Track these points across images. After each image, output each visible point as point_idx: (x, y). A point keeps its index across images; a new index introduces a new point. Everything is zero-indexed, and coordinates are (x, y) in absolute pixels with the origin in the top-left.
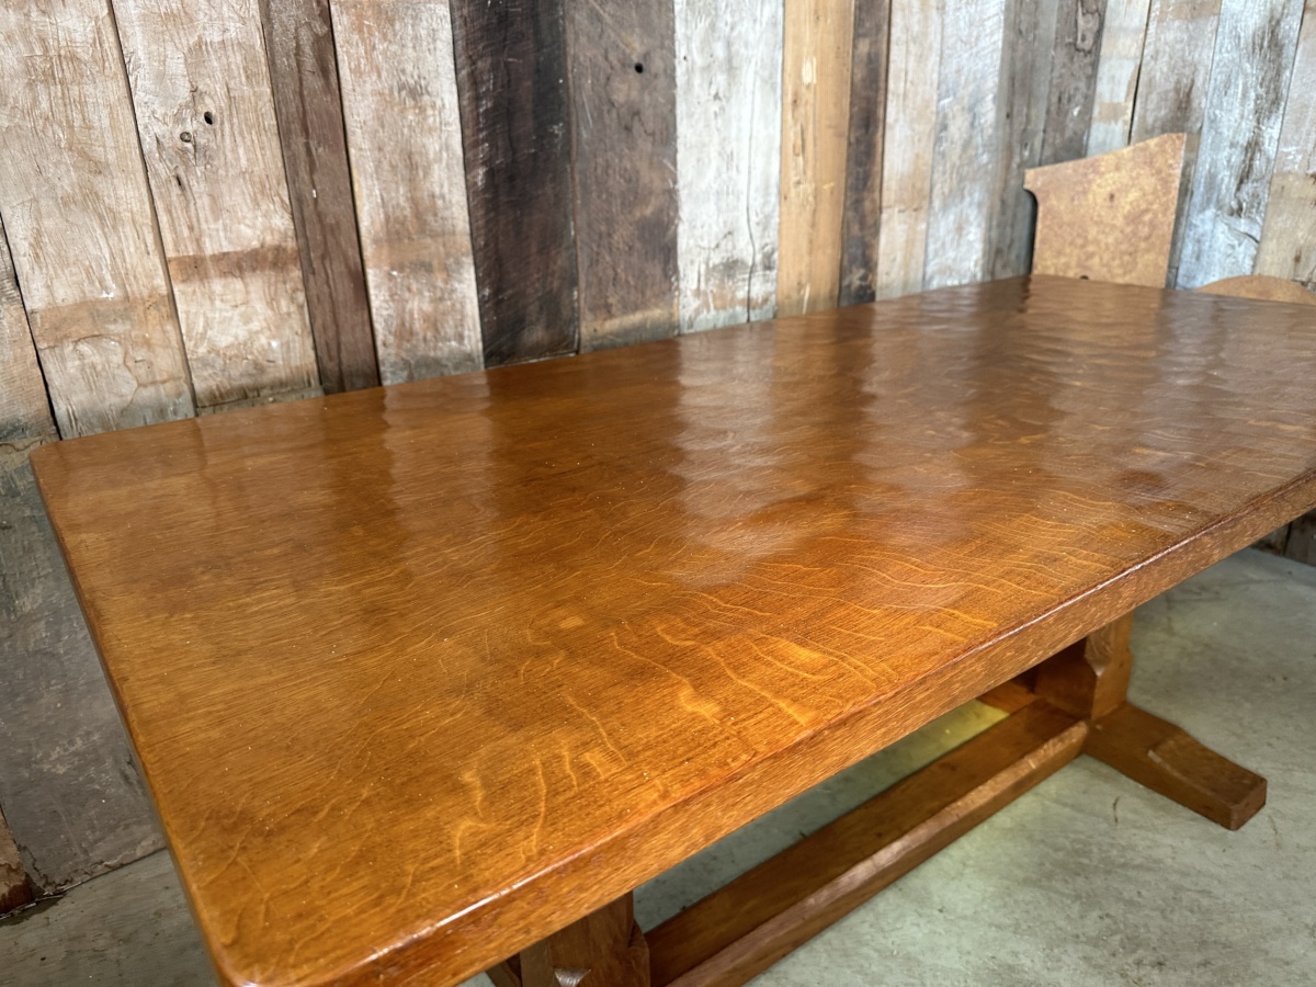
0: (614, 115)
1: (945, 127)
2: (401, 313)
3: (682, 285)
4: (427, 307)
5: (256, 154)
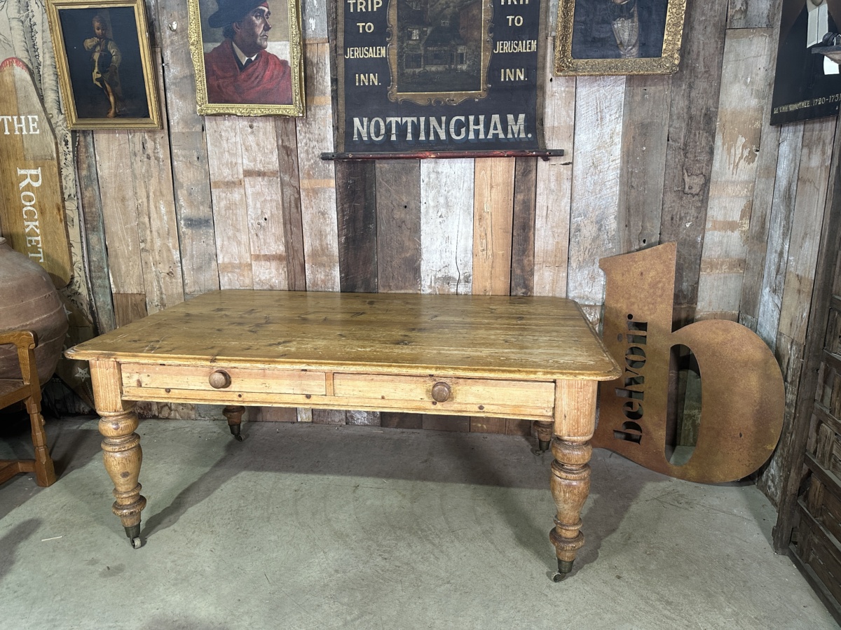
0: (394, 222)
1: (579, 230)
2: (314, 279)
3: (423, 283)
4: (323, 277)
5: (276, 229)
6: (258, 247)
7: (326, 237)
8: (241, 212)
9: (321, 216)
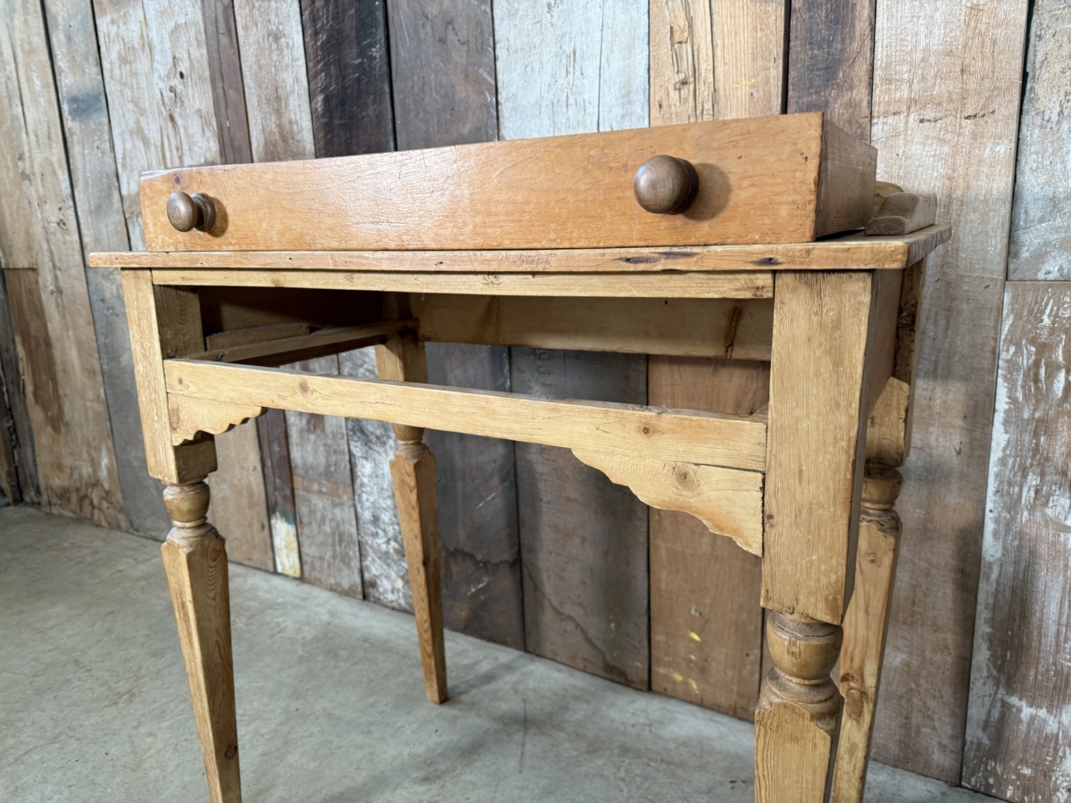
0: (429, 29)
5: (200, 98)
6: (177, 149)
7: (287, 104)
8: (142, 65)
9: (274, 46)
